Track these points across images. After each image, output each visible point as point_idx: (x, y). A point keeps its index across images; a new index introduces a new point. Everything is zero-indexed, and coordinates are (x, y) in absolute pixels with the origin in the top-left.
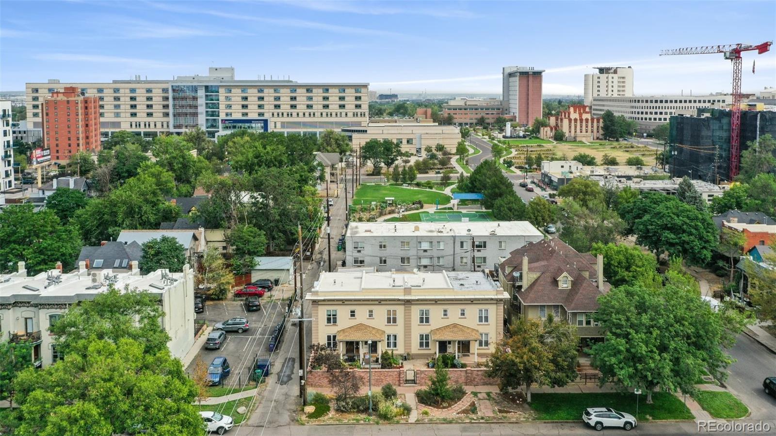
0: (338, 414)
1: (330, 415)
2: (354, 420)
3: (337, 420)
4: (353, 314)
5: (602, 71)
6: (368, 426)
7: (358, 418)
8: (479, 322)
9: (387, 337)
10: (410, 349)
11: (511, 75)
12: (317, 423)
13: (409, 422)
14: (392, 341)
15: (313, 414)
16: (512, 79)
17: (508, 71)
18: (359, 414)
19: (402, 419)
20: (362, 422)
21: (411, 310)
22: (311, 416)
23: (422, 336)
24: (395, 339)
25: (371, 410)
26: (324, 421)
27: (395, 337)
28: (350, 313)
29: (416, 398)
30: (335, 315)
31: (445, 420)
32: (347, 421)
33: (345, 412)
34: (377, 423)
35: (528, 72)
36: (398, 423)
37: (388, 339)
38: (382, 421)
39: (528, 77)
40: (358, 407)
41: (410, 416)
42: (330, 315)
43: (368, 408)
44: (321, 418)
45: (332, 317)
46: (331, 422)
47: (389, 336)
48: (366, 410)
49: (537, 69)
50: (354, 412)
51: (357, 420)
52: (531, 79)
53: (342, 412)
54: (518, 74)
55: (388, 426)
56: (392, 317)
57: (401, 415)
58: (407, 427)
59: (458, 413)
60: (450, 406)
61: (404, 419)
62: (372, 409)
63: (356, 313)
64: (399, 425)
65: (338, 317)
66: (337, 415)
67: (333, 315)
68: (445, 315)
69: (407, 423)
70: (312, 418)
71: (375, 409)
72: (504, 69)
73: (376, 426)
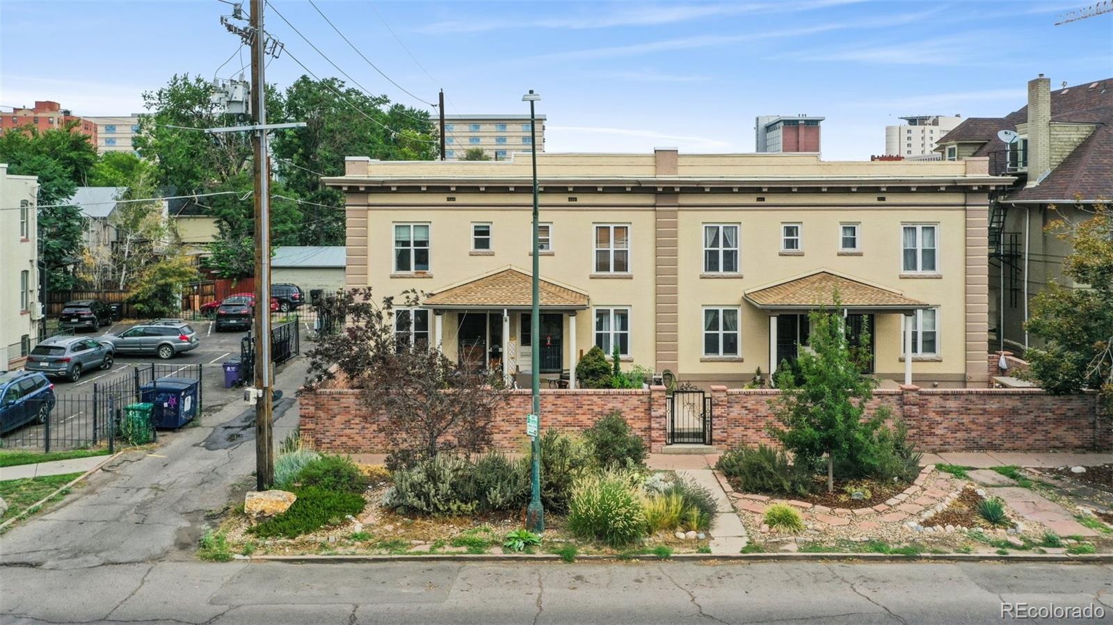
0: (392, 521)
1: (357, 527)
2: (461, 542)
3: (386, 546)
4: (482, 238)
5: (913, 121)
6: (524, 569)
7: (480, 536)
8: (906, 268)
9: (594, 320)
10: (675, 358)
11: (769, 128)
12: (289, 554)
13: (715, 551)
14: (612, 332)
15: (279, 519)
16: (771, 135)
17: (763, 123)
18: (487, 525)
19: (679, 543)
20: (497, 552)
21: (675, 225)
22: (268, 526)
23: (712, 318)
24: (624, 326)
25: (536, 506)
26: (323, 546)
27: (623, 317)
28: (472, 237)
29: (724, 481)
30: (424, 243)
31: (878, 545)
32: (426, 548)
33: (425, 515)
34: (568, 557)
35: (797, 121)
36: (661, 555)
37: (600, 326)
38: (591, 548)
39: (798, 129)
40: (481, 493)
41: (713, 533)
42: (407, 243)
43: (527, 498)
44: (311, 537)
45: (412, 248)
46: (359, 550)
47: (602, 315)
48: (514, 508)
49: (811, 115)
50: (462, 514)
51: (472, 544)
52: (802, 132)
53: (412, 512)
54: (782, 124)
55: (619, 568)
56: (612, 249)
57: (672, 527)
58: (707, 570)
59: (927, 523)
60: (878, 499)
61: (688, 541)
62: (544, 501)
63: (493, 238)
64: (666, 566)
65: (432, 249)
66: (390, 527)
67: (416, 243)
68: (791, 244)
69: (705, 557)
70: (275, 535)
71: (557, 504)
72: (758, 119)
73: (561, 568)
